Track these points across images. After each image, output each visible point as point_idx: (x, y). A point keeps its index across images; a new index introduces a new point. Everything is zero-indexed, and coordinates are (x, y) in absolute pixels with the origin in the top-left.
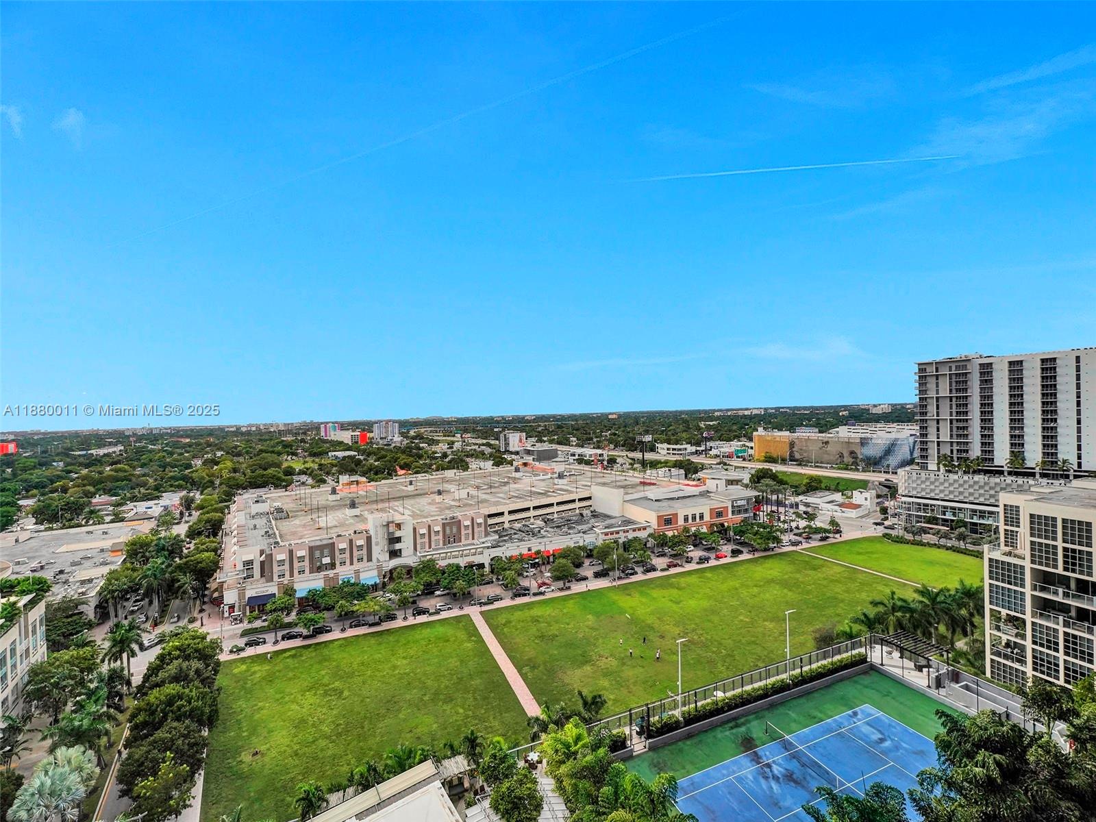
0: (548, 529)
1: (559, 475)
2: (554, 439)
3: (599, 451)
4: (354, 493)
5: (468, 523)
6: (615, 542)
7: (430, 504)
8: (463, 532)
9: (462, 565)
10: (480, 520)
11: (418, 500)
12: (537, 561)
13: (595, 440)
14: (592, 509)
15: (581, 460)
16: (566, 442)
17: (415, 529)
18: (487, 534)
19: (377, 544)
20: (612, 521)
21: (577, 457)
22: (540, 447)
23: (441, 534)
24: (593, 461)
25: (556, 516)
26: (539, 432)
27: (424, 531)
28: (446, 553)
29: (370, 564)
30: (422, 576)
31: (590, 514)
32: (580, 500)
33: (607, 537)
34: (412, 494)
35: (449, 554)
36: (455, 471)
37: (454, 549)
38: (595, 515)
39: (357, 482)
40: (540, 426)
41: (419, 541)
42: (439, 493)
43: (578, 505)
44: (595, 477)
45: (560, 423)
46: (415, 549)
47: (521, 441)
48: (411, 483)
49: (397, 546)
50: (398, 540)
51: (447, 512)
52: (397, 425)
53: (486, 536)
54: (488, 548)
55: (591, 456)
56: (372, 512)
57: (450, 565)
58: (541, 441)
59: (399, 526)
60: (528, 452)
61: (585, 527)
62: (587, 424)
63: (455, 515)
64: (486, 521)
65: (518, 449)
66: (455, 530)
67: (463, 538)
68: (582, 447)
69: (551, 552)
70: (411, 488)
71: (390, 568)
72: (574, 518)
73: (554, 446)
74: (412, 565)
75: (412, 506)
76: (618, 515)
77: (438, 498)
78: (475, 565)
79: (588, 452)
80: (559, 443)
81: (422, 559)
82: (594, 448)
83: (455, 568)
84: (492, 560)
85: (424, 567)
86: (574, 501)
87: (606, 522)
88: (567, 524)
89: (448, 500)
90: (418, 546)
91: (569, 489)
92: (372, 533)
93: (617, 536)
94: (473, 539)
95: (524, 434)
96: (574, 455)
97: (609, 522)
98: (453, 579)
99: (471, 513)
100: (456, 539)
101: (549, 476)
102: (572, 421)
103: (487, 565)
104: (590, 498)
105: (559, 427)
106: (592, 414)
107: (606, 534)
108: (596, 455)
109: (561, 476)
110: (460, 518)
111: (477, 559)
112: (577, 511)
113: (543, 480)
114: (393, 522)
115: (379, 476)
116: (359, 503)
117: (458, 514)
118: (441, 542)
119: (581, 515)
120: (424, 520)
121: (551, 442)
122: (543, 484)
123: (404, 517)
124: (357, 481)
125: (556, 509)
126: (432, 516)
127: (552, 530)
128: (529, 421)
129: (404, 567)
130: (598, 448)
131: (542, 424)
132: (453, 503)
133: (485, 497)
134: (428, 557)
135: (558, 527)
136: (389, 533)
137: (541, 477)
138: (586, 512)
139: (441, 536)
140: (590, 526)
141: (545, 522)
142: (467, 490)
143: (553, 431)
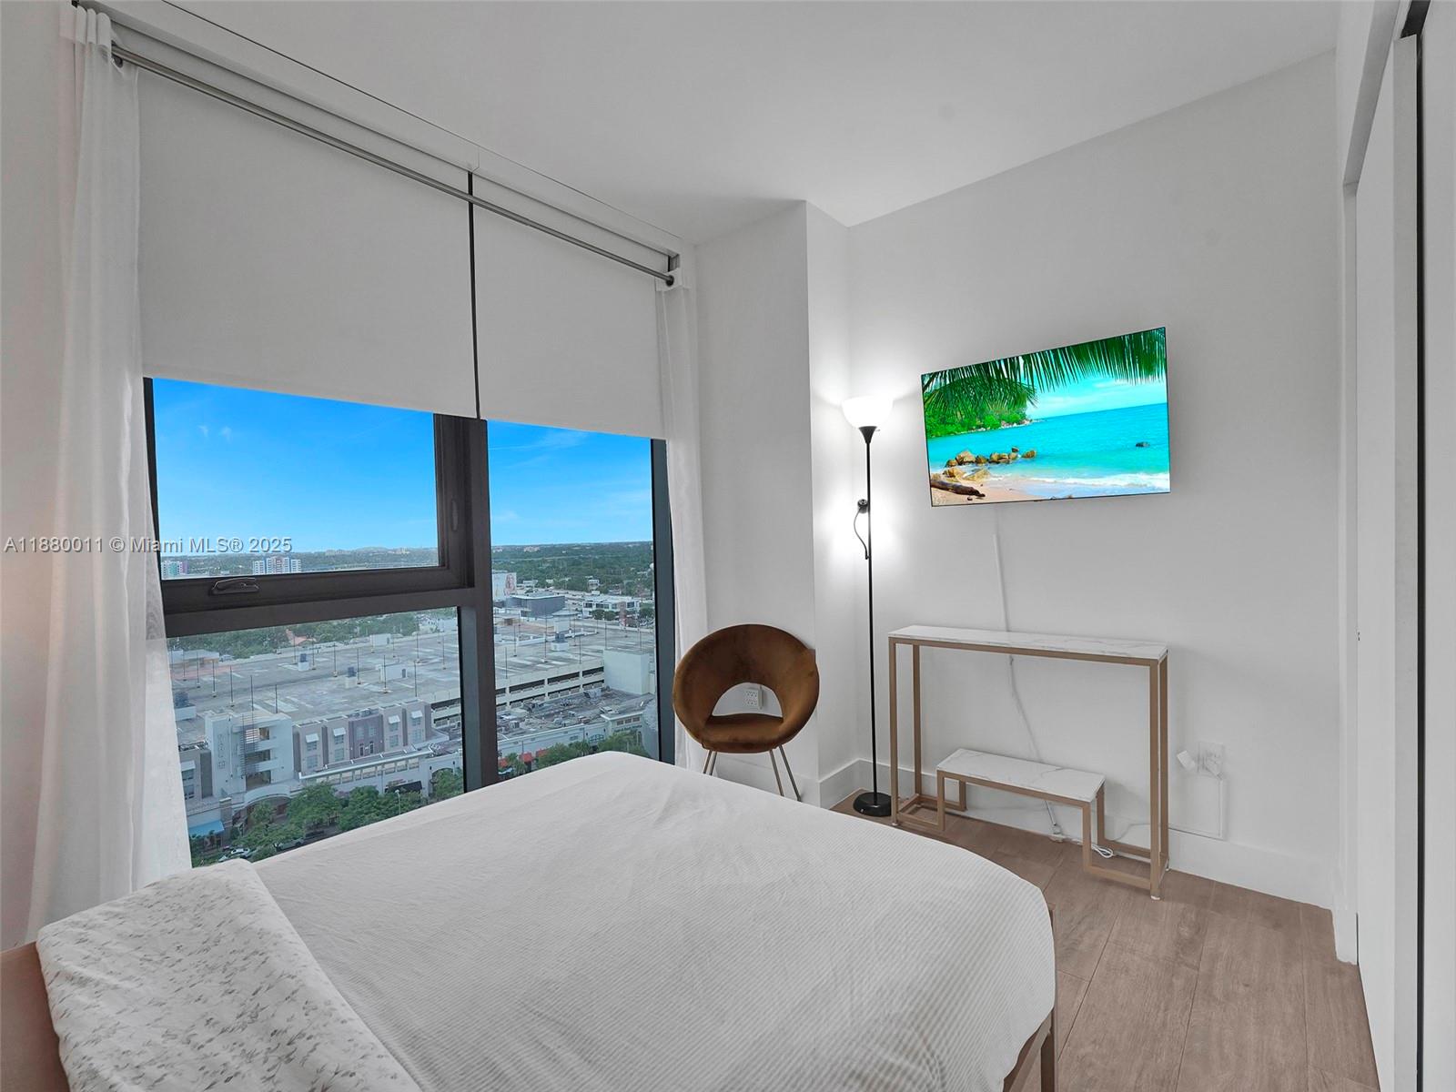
0: (531, 720)
1: (557, 638)
2: (564, 582)
3: (628, 599)
4: (192, 679)
5: (395, 719)
6: (632, 733)
7: (333, 692)
8: (387, 734)
9: (381, 790)
10: (418, 714)
11: (312, 687)
12: (509, 770)
13: (625, 582)
14: (604, 685)
15: (599, 614)
16: (581, 586)
17: (297, 737)
18: (430, 735)
19: (222, 765)
20: (633, 702)
21: (594, 608)
22: (541, 594)
23: (346, 740)
24: (617, 613)
25: (547, 698)
26: (542, 571)
27: (314, 737)
28: (353, 770)
29: (206, 801)
30: (304, 812)
31: (599, 694)
32: (585, 673)
33: (621, 727)
34: (303, 676)
35: (358, 772)
36: (389, 635)
37: (368, 765)
38: (608, 694)
39: (203, 663)
40: (545, 561)
41: (304, 754)
42: (352, 673)
43: (582, 680)
44: (614, 638)
45: (577, 558)
46: (298, 768)
47: (508, 585)
48: (303, 659)
49: (263, 766)
50: (265, 755)
51: (362, 703)
52: (297, 561)
53: (428, 737)
54: (428, 756)
55: (615, 606)
56: (222, 711)
57: (358, 790)
58: (543, 585)
59: (265, 733)
60: (519, 602)
61: (588, 714)
62: (617, 558)
63: (372, 708)
64: (427, 716)
65: (503, 598)
66: (372, 733)
67: (387, 744)
68: (606, 592)
69: (534, 755)
70: (302, 667)
71: (246, 804)
72: (576, 701)
73: (562, 593)
74: (289, 795)
75: (300, 697)
76: (641, 694)
77: (347, 681)
78: (399, 788)
79: (613, 600)
80: (571, 587)
81: (308, 784)
82: (623, 594)
83: (366, 794)
84: (434, 775)
85: (309, 797)
86: (576, 675)
87: (624, 704)
88: (564, 709)
89: (367, 684)
90: (304, 764)
91: (571, 657)
92: (211, 747)
93: (636, 724)
94: (406, 744)
95: (514, 575)
96: (590, 606)
97: (626, 703)
98: (361, 813)
99: (400, 703)
100: (376, 746)
101: (543, 639)
102: (597, 554)
103: (425, 784)
104: (601, 669)
105: (576, 563)
106: (628, 543)
107: (620, 722)
108: (622, 604)
109: (560, 638)
110: (382, 711)
111: (409, 777)
112: (582, 690)
113: (534, 645)
114: (252, 727)
115: (251, 649)
116: (194, 699)
117: (379, 706)
118: (347, 753)
119: (587, 695)
120: (317, 720)
121: (558, 586)
122: (532, 651)
123: (276, 717)
124: (202, 659)
125: (547, 688)
126: (333, 711)
127: (539, 721)
128: (528, 555)
129: (272, 800)
130: (629, 593)
131: (548, 559)
132: (375, 689)
133: (432, 675)
134: (319, 781)
135: (547, 716)
136: (245, 746)
137: (532, 641)
138: (593, 691)
139: (346, 744)
140: (597, 711)
141: (529, 710)
142: (402, 667)
143: (564, 569)
